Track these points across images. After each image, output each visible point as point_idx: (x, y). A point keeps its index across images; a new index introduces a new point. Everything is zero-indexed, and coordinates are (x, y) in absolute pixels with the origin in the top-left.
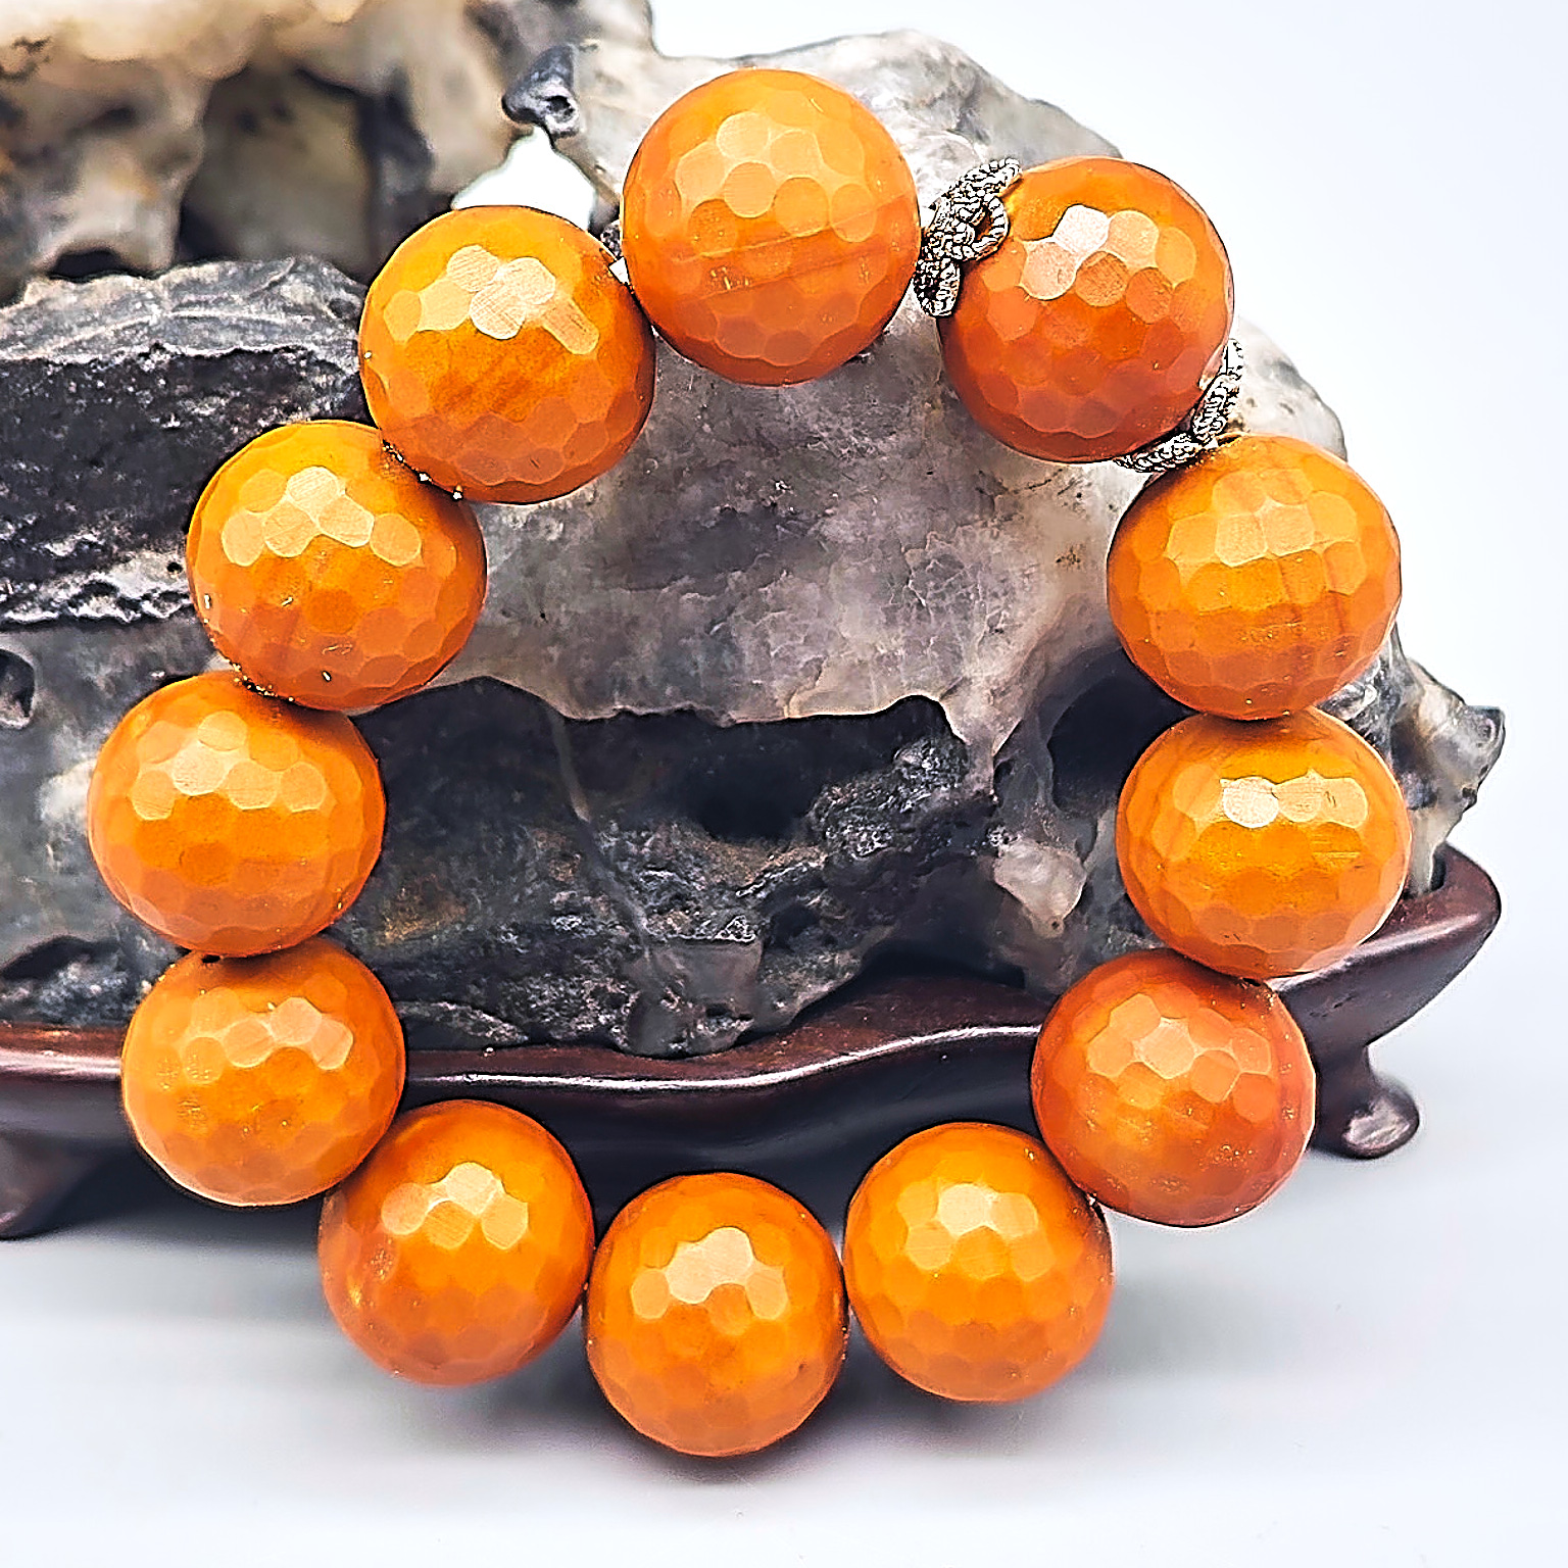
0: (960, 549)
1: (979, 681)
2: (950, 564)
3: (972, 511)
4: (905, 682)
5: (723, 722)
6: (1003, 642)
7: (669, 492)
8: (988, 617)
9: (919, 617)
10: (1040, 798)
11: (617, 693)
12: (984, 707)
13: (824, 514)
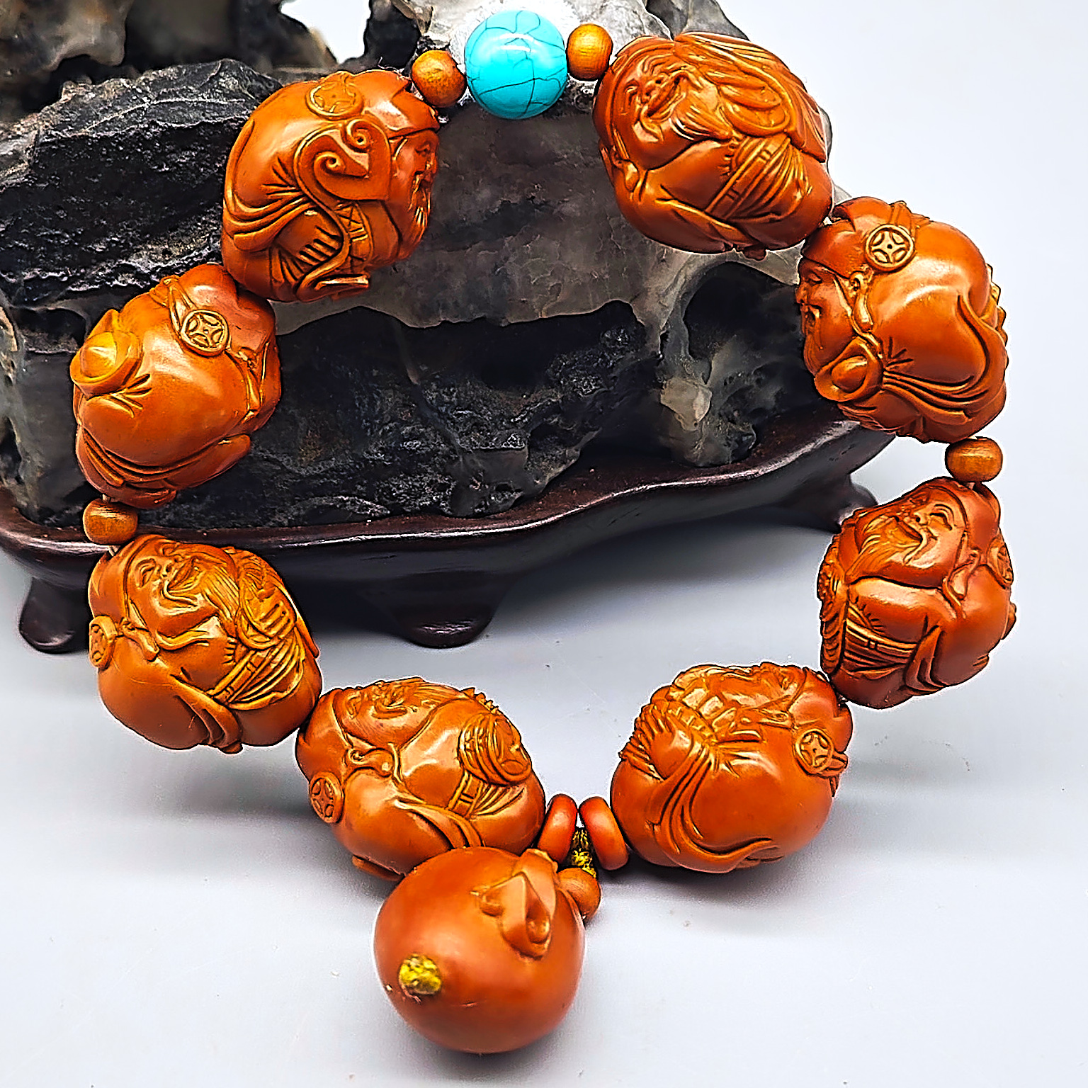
1: (652, 291)
5: (503, 323)
6: (665, 267)
7: (471, 194)
8: (657, 253)
9: (617, 256)
10: (682, 351)
11: (441, 311)
12: (654, 305)
13: (563, 201)
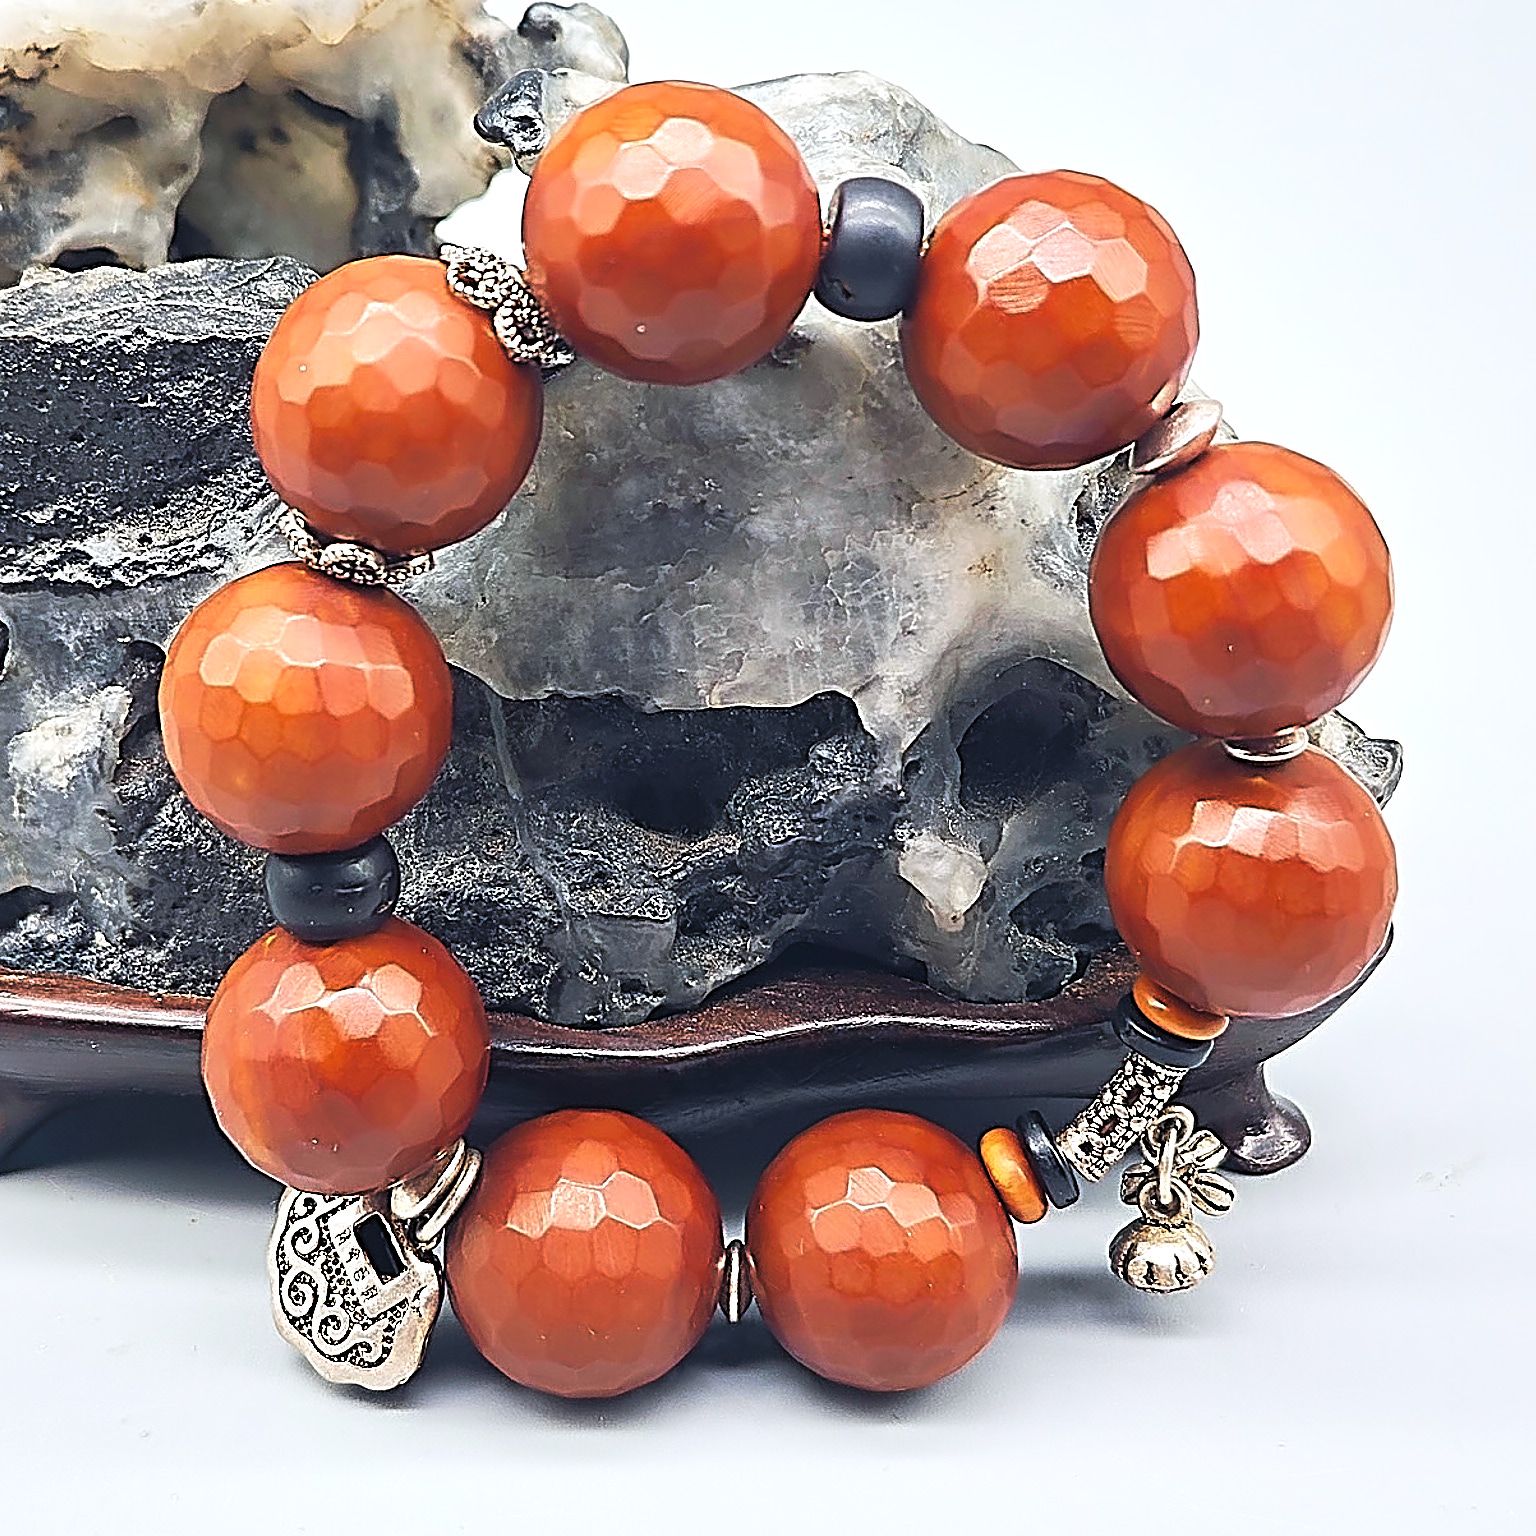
0: (878, 551)
1: (891, 681)
2: (868, 567)
3: (890, 516)
4: (821, 677)
5: (648, 708)
6: (913, 644)
7: (606, 486)
8: (901, 618)
9: (836, 616)
10: (947, 796)
11: (549, 676)
12: (893, 705)
13: (750, 513)
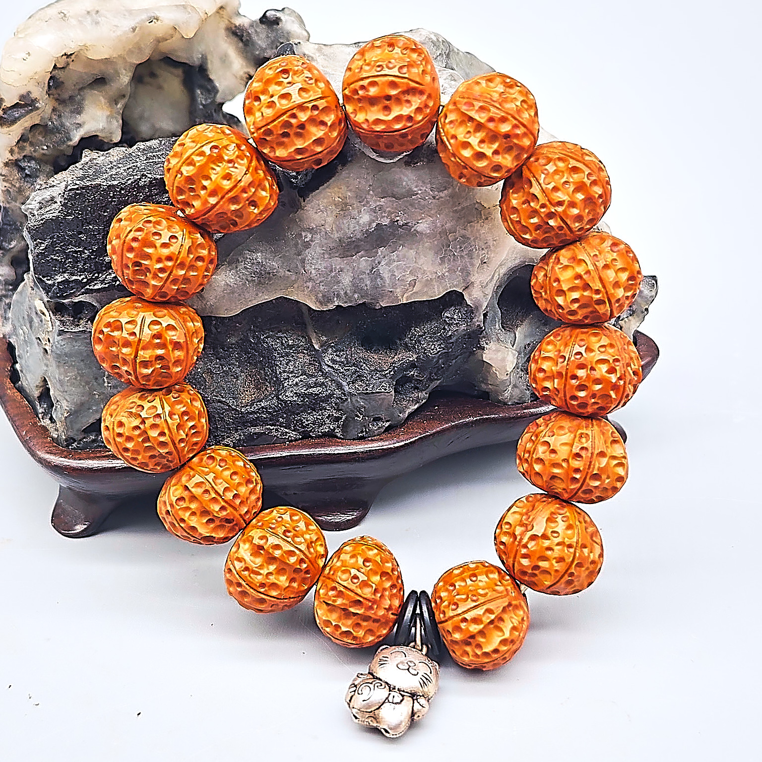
1: (477, 283)
2: (465, 238)
3: (473, 217)
4: (449, 285)
5: (377, 307)
6: (486, 267)
7: (356, 219)
8: (480, 257)
9: (454, 260)
10: (497, 326)
11: (335, 299)
12: (479, 293)
13: (418, 223)
